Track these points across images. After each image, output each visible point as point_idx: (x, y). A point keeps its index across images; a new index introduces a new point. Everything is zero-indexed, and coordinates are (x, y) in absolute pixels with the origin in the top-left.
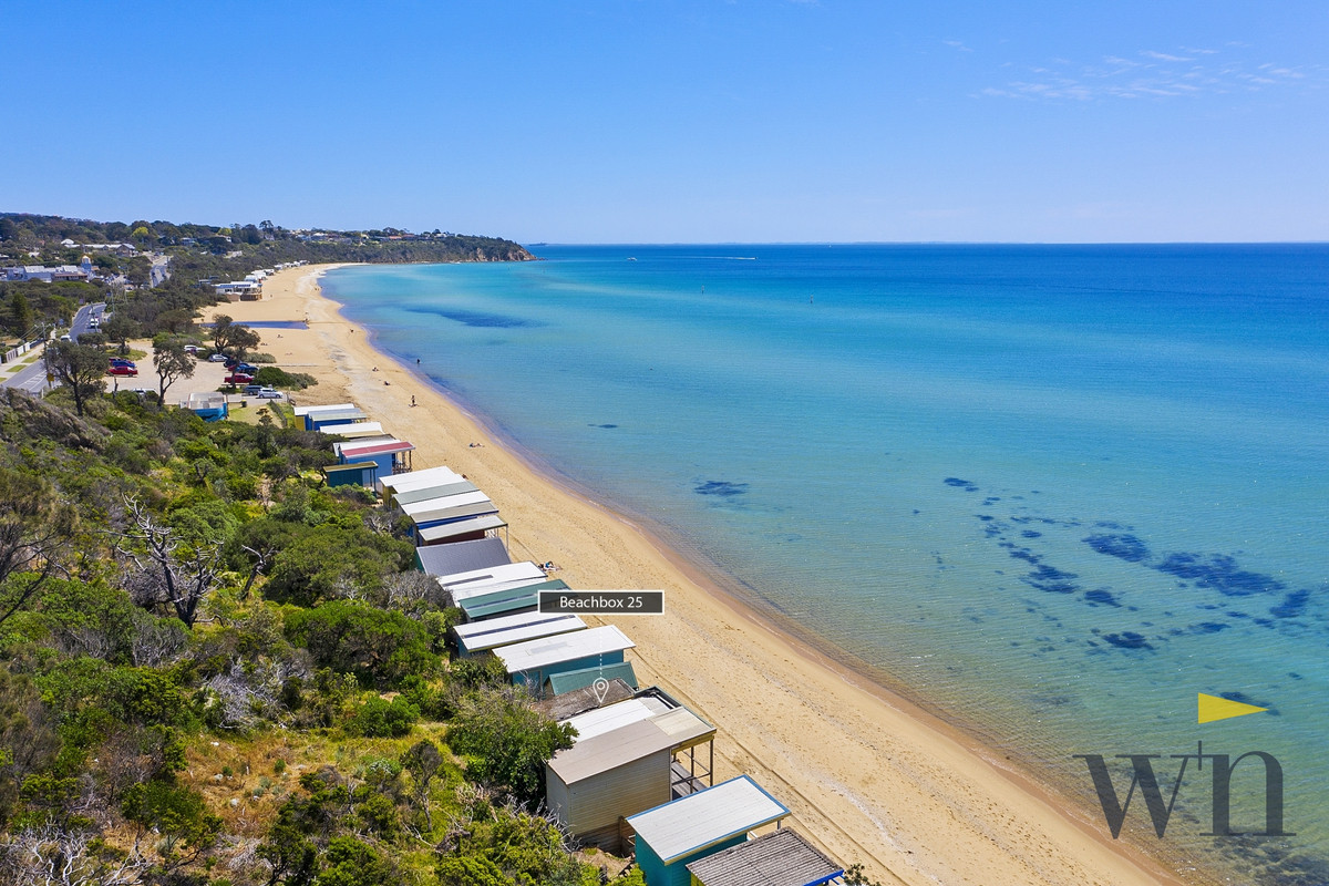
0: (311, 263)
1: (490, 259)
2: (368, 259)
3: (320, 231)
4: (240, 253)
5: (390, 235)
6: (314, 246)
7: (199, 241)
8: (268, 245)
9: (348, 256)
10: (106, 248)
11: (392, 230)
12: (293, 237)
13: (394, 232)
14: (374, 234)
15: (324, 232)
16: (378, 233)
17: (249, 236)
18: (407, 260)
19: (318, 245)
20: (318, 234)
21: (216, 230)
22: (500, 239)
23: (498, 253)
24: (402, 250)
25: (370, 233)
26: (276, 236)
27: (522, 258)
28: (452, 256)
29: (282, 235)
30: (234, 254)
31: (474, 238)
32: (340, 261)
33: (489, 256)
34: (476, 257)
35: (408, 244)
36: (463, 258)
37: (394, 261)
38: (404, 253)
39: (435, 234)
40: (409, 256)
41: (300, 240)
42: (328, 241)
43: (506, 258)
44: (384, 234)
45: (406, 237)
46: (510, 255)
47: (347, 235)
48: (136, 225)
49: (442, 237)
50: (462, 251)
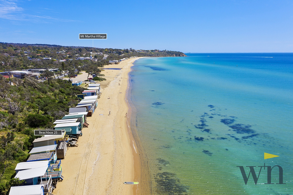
0: (138, 57)
1: (176, 56)
2: (150, 56)
3: (141, 50)
4: (124, 55)
5: (155, 51)
6: (139, 53)
7: (117, 52)
8: (130, 53)
9: (146, 55)
10: (98, 54)
11: (156, 50)
12: (136, 51)
13: (157, 50)
14: (152, 51)
15: (142, 50)
16: (153, 50)
17: (127, 51)
18: (158, 56)
19: (140, 53)
20: (141, 51)
21: (120, 50)
22: (179, 52)
23: (178, 55)
24: (157, 54)
25: (151, 51)
26: (132, 51)
27: (183, 56)
28: (168, 55)
29: (133, 51)
30: (122, 55)
31: (173, 52)
32: (144, 56)
33: (176, 55)
34: (173, 56)
35: (159, 53)
36: (170, 56)
37: (156, 57)
38: (158, 55)
39: (165, 51)
40: (159, 55)
41: (137, 52)
42: (142, 52)
43: (180, 56)
44: (154, 51)
45: (159, 51)
46: (181, 55)
47: (146, 51)
48: (105, 49)
49: (166, 51)
50: (170, 54)
